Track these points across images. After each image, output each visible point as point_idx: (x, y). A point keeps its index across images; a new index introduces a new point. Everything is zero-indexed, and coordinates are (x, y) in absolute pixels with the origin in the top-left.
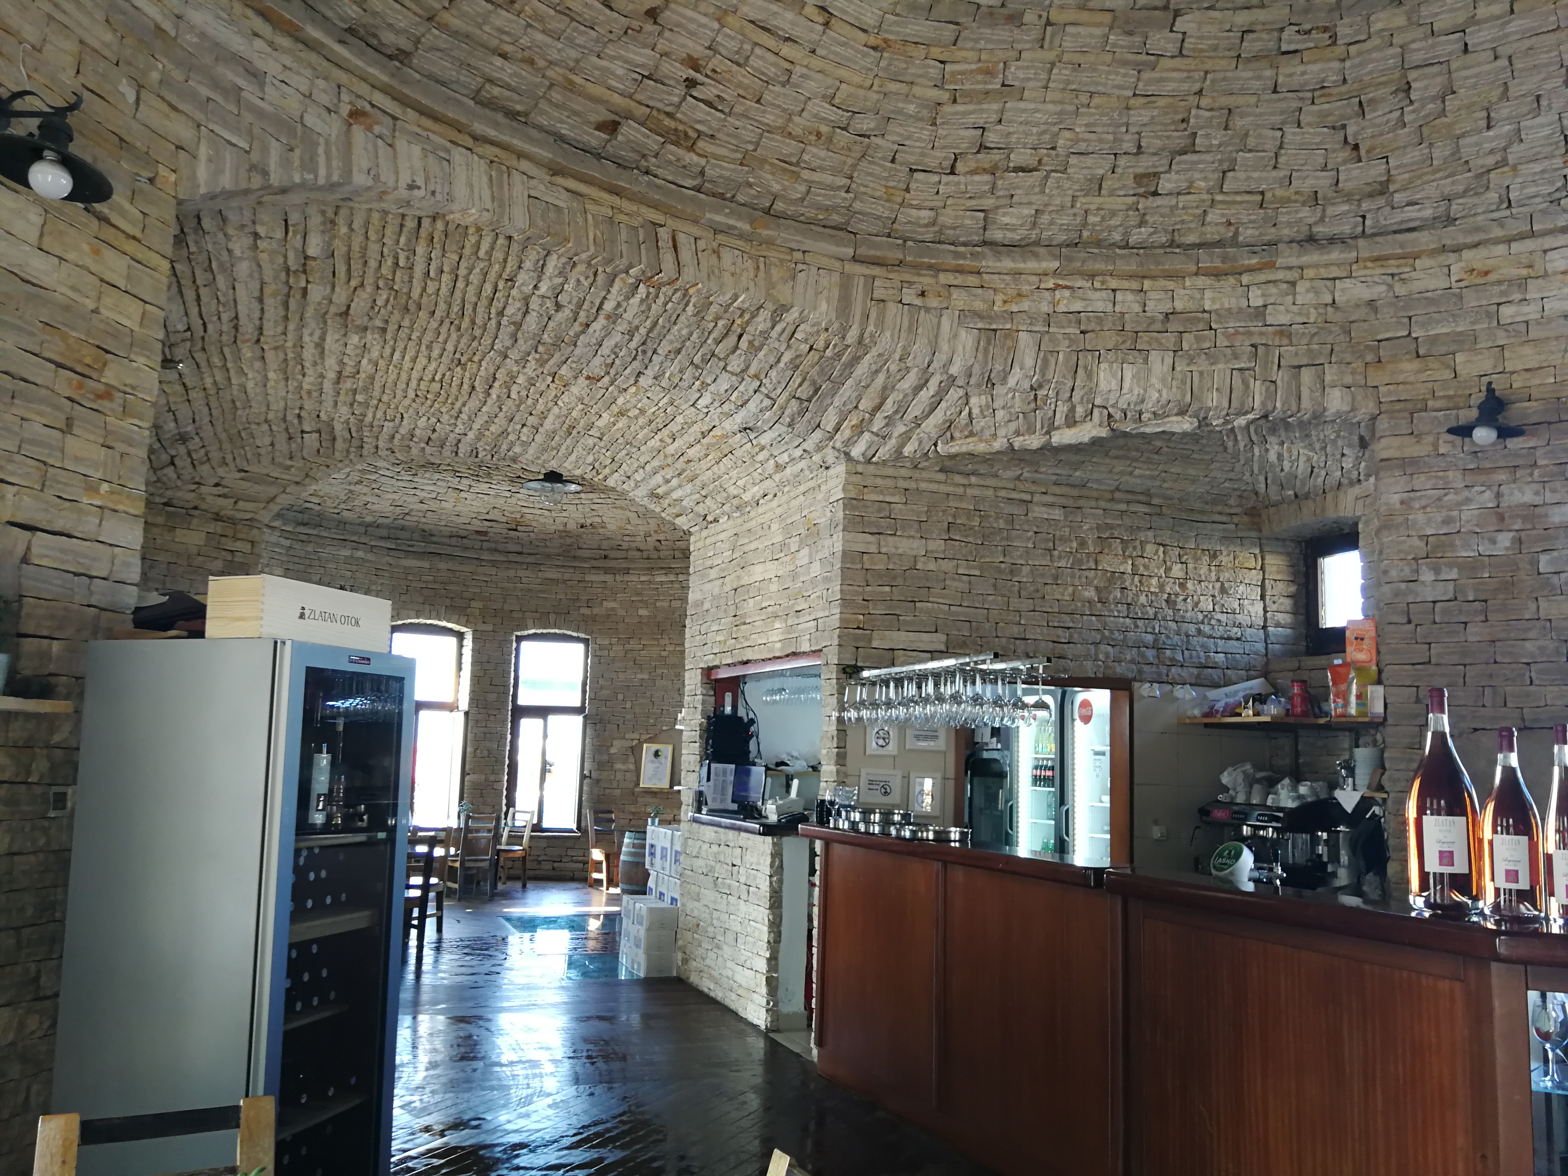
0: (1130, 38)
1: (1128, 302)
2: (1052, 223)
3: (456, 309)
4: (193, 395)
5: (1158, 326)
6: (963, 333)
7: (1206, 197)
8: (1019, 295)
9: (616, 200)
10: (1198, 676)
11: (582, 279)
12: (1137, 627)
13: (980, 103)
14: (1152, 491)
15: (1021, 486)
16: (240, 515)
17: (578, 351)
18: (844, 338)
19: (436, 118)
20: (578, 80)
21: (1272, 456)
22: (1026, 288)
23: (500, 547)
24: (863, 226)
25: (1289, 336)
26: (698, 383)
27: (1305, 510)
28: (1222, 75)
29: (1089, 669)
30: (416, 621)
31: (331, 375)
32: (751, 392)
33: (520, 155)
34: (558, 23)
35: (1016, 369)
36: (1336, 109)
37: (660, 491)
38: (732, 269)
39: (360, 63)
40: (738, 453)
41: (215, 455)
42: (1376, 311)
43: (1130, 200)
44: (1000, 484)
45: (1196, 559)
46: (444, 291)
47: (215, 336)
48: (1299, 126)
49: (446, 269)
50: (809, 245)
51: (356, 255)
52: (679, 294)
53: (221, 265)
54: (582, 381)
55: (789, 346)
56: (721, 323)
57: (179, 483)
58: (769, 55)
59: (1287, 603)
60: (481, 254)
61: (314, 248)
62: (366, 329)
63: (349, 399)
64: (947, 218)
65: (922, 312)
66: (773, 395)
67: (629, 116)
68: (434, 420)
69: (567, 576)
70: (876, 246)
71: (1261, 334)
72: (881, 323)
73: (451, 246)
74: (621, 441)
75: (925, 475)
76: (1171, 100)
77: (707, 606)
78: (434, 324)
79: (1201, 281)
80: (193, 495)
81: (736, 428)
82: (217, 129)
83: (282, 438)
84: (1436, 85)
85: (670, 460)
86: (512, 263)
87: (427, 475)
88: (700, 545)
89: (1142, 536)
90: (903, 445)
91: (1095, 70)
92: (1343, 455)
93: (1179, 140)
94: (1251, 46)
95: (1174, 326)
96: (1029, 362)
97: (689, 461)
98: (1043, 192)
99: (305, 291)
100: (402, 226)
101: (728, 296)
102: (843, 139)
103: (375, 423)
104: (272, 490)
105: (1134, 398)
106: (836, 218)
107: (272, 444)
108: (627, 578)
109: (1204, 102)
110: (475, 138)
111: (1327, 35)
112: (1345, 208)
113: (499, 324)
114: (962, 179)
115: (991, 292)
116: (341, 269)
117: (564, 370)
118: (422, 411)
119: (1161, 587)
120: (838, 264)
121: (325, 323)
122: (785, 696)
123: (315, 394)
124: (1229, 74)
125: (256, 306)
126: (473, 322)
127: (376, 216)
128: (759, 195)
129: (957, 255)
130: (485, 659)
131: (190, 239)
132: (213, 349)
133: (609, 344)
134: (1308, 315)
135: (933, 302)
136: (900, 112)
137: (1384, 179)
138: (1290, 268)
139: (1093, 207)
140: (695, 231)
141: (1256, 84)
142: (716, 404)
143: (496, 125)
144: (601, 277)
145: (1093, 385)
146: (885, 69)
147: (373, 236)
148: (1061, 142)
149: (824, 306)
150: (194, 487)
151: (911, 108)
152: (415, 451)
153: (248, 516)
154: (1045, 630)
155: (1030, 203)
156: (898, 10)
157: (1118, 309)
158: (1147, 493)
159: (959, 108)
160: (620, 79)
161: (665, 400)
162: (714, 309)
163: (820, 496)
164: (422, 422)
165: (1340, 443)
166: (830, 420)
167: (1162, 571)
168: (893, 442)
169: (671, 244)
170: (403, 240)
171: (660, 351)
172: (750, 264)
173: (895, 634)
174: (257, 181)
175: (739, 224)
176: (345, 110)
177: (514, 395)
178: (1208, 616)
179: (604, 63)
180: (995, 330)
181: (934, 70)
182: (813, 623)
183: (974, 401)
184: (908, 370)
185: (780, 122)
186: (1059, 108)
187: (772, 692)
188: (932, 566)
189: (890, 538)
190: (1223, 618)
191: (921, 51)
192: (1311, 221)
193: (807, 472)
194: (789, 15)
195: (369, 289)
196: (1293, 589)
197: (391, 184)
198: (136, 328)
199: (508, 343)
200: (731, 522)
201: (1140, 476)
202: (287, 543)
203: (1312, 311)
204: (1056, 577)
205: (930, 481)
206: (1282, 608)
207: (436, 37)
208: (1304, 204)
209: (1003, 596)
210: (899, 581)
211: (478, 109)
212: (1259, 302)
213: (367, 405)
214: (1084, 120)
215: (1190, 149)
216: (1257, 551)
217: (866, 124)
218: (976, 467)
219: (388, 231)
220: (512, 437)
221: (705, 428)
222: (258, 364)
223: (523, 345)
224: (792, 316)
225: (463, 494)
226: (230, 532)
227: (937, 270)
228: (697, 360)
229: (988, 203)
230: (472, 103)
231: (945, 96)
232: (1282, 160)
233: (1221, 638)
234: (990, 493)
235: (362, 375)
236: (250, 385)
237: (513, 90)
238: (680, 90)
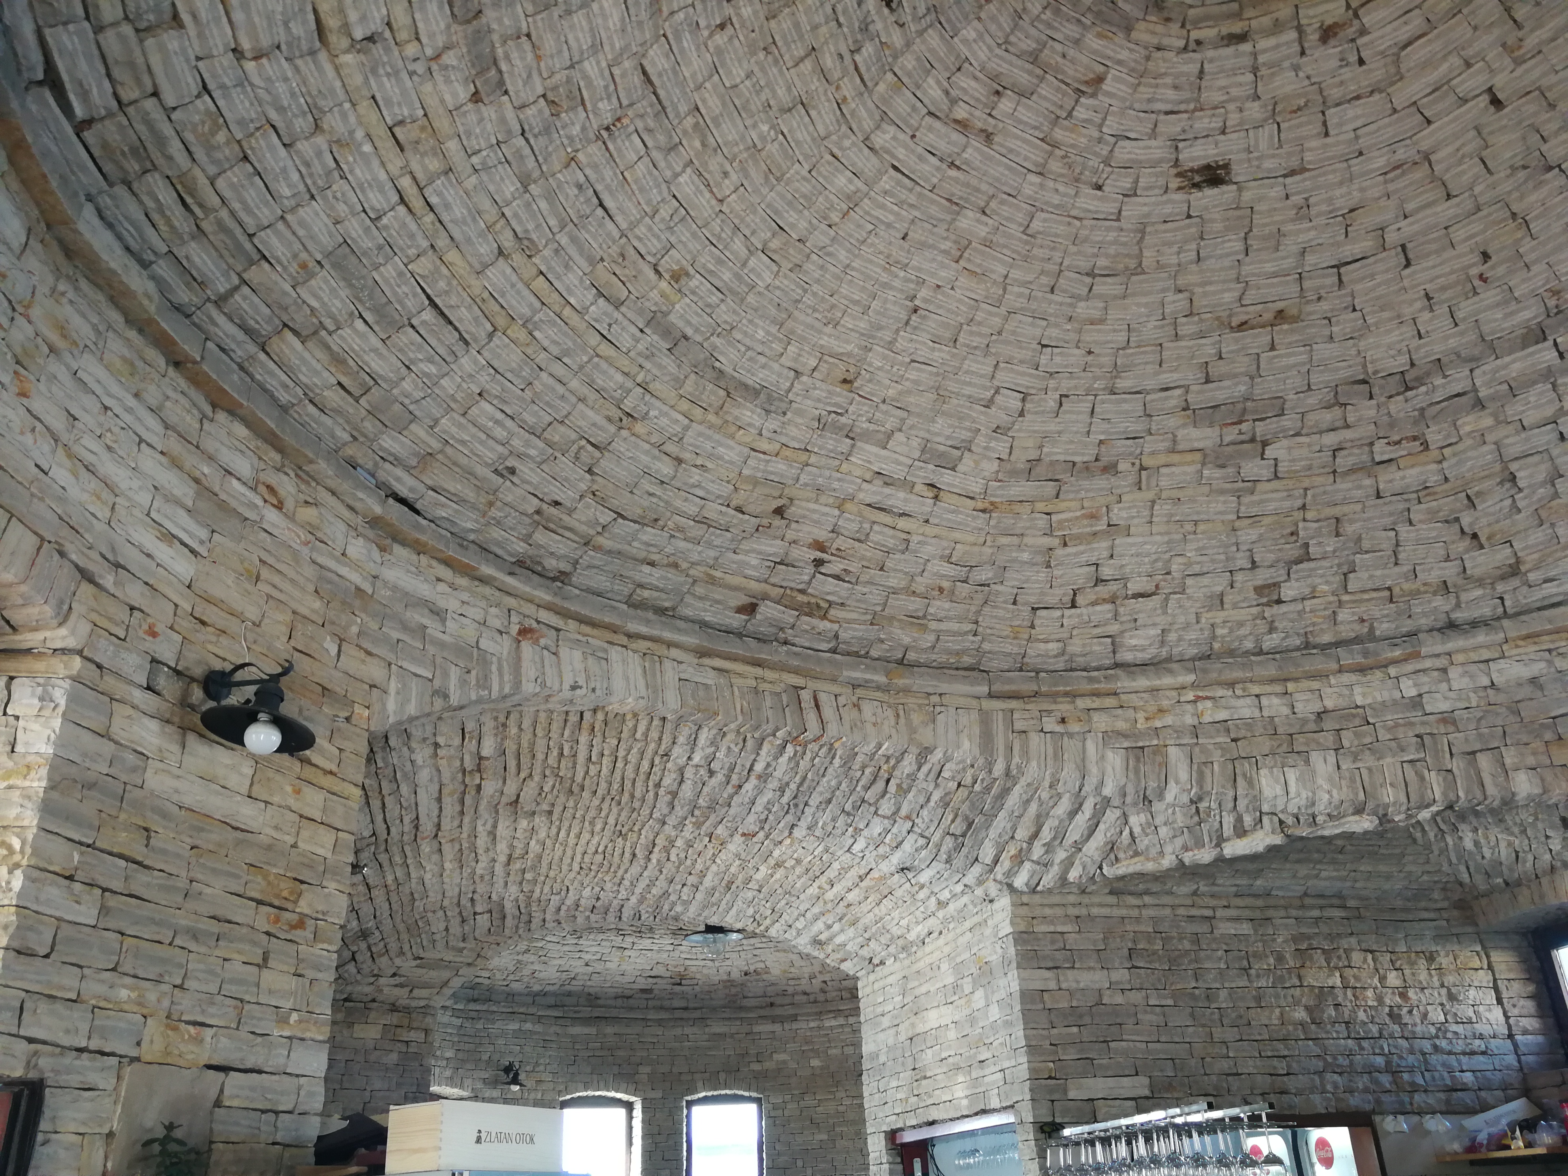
0: (1224, 471)
1: (1275, 706)
2: (1180, 639)
3: (616, 786)
4: (375, 893)
5: (1312, 726)
6: (1110, 754)
7: (1332, 599)
8: (1161, 711)
9: (759, 671)
10: (1448, 1102)
11: (732, 746)
12: (1362, 1048)
13: (1089, 543)
14: (1344, 892)
15: (1199, 901)
16: (414, 1004)
17: (732, 811)
18: (990, 772)
19: (593, 624)
20: (718, 574)
21: (1468, 844)
22: (1165, 703)
23: (667, 1003)
24: (995, 664)
25: (1454, 723)
26: (851, 829)
27: (1520, 898)
28: (1322, 489)
29: (1319, 1104)
30: (584, 1094)
31: (502, 859)
32: (905, 833)
33: (670, 645)
34: (697, 531)
35: (1172, 784)
36: (1446, 505)
37: (822, 937)
38: (873, 719)
39: (528, 589)
40: (899, 893)
41: (393, 946)
42: (1541, 688)
43: (1255, 610)
44: (1177, 902)
45: (1412, 964)
46: (605, 771)
47: (398, 837)
48: (1411, 524)
49: (606, 752)
50: (944, 687)
51: (525, 751)
52: (824, 750)
53: (405, 775)
54: (738, 839)
55: (937, 785)
56: (868, 771)
57: (359, 977)
58: (886, 530)
59: (1530, 1006)
60: (638, 735)
61: (488, 748)
62: (534, 813)
63: (519, 879)
64: (1075, 647)
65: (1066, 739)
66: (926, 834)
67: (765, 597)
68: (597, 889)
69: (734, 1030)
70: (1010, 681)
71: (1423, 723)
72: (1025, 753)
73: (611, 733)
74: (779, 891)
75: (1096, 899)
76: (1276, 518)
77: (883, 1059)
78: (596, 802)
79: (1347, 678)
80: (372, 987)
81: (893, 869)
82: (405, 665)
83: (455, 923)
84: (1542, 472)
85: (829, 906)
86: (667, 739)
87: (591, 937)
88: (868, 990)
89: (1344, 943)
90: (1066, 871)
91: (1195, 501)
92: (1547, 837)
93: (1292, 551)
94: (1344, 461)
95: (1329, 724)
96: (1184, 775)
97: (849, 905)
98: (1165, 613)
99: (479, 788)
100: (566, 721)
101: (873, 745)
102: (963, 590)
103: (543, 898)
104: (446, 974)
105: (1303, 802)
106: (967, 660)
107: (447, 929)
108: (795, 1026)
109: (1310, 515)
110: (629, 636)
111: (1418, 443)
112: (1479, 592)
113: (657, 794)
114: (1084, 611)
115: (1132, 711)
116: (512, 764)
117: (720, 830)
118: (586, 882)
119: (1380, 999)
120: (975, 702)
121: (497, 812)
122: (979, 1158)
123: (487, 878)
124: (1329, 488)
125: (435, 806)
126: (632, 796)
127: (542, 716)
128: (892, 648)
129: (1091, 680)
130: (656, 1131)
131: (379, 757)
132: (395, 850)
133: (762, 801)
134: (1468, 699)
135: (1074, 727)
136: (1015, 560)
137: (1513, 561)
138: (1438, 656)
139: (1218, 621)
140: (836, 689)
141: (1358, 493)
142: (871, 848)
143: (648, 622)
144: (750, 743)
145: (1257, 793)
146: (994, 527)
147: (540, 732)
148: (1174, 567)
149: (966, 744)
150: (372, 980)
151: (1025, 556)
152: (580, 920)
153: (422, 1003)
154: (1258, 1062)
155: (1154, 625)
156: (1000, 477)
157: (1266, 713)
158: (1339, 896)
159: (1069, 550)
160: (754, 567)
161: (820, 848)
162: (860, 759)
163: (988, 932)
164: (587, 892)
165: (1540, 825)
166: (987, 853)
167: (1376, 981)
168: (1055, 870)
169: (813, 704)
170: (567, 733)
171: (811, 802)
172: (890, 713)
173: (1090, 1082)
174: (439, 703)
175: (876, 678)
176: (515, 629)
177: (673, 858)
178: (1442, 1029)
179: (739, 557)
180: (1142, 748)
181: (1042, 522)
182: (1000, 1075)
183: (1134, 820)
184: (1060, 796)
185: (903, 584)
186: (1166, 538)
187: (964, 1154)
188: (1119, 999)
189: (1069, 973)
190: (1459, 1029)
191: (1027, 507)
192: (1447, 608)
193: (971, 907)
194: (901, 495)
195: (537, 778)
196: (1531, 988)
197: (556, 687)
198: (329, 855)
199: (666, 811)
200: (898, 964)
201: (1325, 879)
202: (458, 1022)
203: (1472, 695)
204: (1258, 999)
205: (1101, 905)
206: (1525, 1012)
207: (592, 557)
208: (1435, 593)
209: (1203, 1026)
210: (1087, 1020)
211: (631, 611)
212: (1413, 692)
213: (535, 881)
214: (1194, 546)
215: (1306, 557)
216: (1479, 948)
217: (984, 574)
218: (1149, 885)
219: (555, 727)
220: (673, 898)
221: (862, 872)
222: (436, 857)
223: (679, 811)
224: (937, 756)
225: (627, 953)
226: (406, 1022)
227: (1072, 696)
228: (848, 807)
229: (1114, 628)
230: (625, 607)
231: (1056, 542)
232: (1401, 556)
233: (1464, 1053)
234: (1167, 911)
235: (531, 855)
236: (428, 877)
237: (662, 591)
238: (810, 569)
